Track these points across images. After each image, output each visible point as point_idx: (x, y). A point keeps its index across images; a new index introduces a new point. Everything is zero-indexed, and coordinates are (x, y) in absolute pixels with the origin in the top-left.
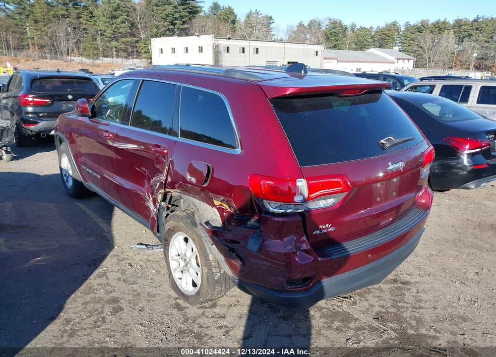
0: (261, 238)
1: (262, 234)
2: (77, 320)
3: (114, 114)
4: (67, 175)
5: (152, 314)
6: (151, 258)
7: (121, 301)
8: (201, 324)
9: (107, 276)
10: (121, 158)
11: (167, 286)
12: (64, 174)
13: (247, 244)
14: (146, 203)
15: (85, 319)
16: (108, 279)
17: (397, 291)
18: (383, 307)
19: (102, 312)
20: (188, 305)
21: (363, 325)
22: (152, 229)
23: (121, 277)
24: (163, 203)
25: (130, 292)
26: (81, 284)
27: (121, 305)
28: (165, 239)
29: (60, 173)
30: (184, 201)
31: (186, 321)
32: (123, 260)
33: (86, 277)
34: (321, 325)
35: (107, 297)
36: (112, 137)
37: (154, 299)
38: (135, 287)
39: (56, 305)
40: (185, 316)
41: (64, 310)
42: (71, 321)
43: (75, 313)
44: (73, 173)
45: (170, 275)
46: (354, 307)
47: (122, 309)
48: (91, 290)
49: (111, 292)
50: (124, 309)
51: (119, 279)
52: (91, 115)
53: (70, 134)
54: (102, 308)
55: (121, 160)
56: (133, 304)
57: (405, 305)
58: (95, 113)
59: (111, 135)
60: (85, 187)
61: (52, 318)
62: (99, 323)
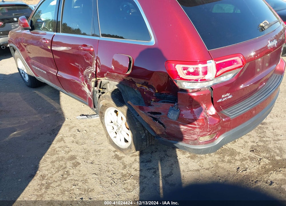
0: (178, 109)
1: (179, 106)
2: (49, 175)
3: (48, 26)
4: (24, 73)
5: (100, 165)
6: (91, 124)
7: (77, 158)
8: (136, 168)
9: (64, 141)
10: (59, 58)
11: (107, 143)
12: (21, 72)
13: (167, 114)
14: (83, 88)
15: (54, 174)
16: (65, 142)
17: (259, 130)
18: (254, 142)
19: (65, 168)
20: (124, 155)
21: (245, 157)
22: (90, 105)
23: (74, 140)
24: (95, 88)
25: (82, 150)
26: (48, 148)
27: (78, 161)
28: (101, 112)
29: (18, 72)
30: (110, 85)
31: (125, 167)
32: (73, 127)
33: (50, 143)
34: (217, 160)
35: (67, 156)
36: (49, 43)
37: (99, 154)
38: (85, 146)
39: (33, 166)
40: (123, 163)
41: (39, 169)
42: (46, 177)
43: (47, 170)
44: (27, 71)
45: (108, 135)
46: (235, 144)
47: (79, 164)
48: (55, 152)
49: (69, 152)
50: (80, 164)
51: (73, 142)
52: (30, 28)
53: (19, 44)
54: (65, 164)
55: (60, 59)
56: (86, 159)
57: (268, 139)
58: (33, 27)
59: (48, 42)
60: (38, 80)
61: (32, 176)
62: (65, 176)
